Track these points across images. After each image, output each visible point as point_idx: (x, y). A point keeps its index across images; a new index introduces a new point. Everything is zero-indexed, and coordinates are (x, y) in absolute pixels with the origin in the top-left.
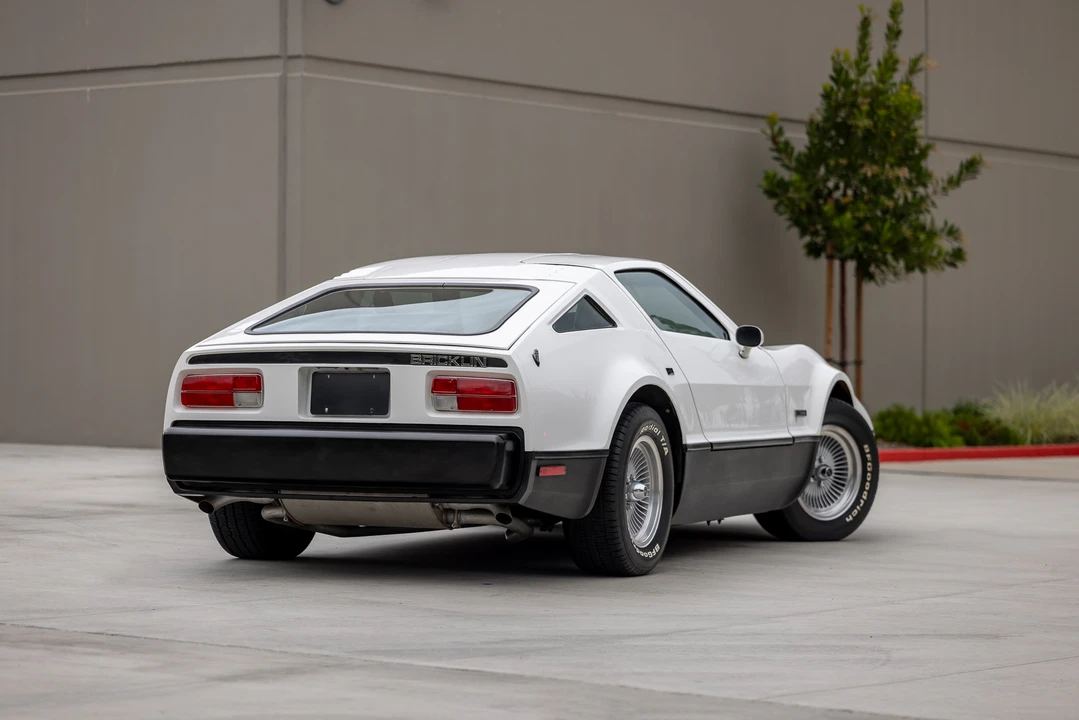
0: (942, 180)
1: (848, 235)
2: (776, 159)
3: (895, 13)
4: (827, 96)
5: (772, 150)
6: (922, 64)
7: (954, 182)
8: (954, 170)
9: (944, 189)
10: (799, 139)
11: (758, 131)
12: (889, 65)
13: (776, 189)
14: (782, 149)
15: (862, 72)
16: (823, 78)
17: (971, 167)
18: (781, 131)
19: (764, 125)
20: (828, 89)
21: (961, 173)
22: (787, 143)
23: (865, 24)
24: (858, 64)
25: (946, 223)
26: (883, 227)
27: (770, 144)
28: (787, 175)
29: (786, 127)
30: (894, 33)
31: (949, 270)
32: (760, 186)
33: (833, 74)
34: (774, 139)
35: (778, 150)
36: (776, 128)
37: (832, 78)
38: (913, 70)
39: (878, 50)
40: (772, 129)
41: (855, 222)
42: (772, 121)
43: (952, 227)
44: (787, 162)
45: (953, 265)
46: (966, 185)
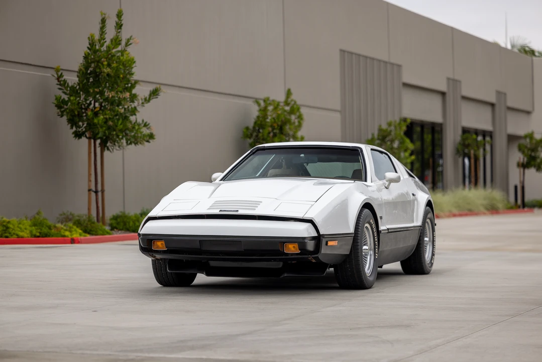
0: (142, 99)
1: (102, 127)
2: (60, 89)
3: (119, 15)
4: (86, 58)
5: (57, 84)
6: (131, 41)
7: (147, 100)
8: (147, 94)
9: (143, 103)
10: (72, 79)
11: (50, 75)
12: (116, 41)
13: (60, 104)
14: (62, 84)
15: (102, 46)
16: (84, 48)
17: (155, 93)
18: (61, 76)
19: (53, 72)
20: (87, 54)
21: (150, 95)
22: (65, 81)
23: (103, 21)
24: (99, 41)
25: (143, 121)
26: (118, 123)
27: (56, 82)
28: (66, 97)
29: (64, 73)
30: (119, 26)
31: (146, 144)
32: (53, 103)
33: (89, 46)
34: (58, 79)
35: (60, 85)
36: (59, 74)
37: (88, 48)
38: (127, 45)
39: (110, 33)
40: (57, 74)
41: (104, 120)
42: (57, 70)
43: (146, 123)
44: (65, 91)
45: (148, 141)
46: (153, 101)
